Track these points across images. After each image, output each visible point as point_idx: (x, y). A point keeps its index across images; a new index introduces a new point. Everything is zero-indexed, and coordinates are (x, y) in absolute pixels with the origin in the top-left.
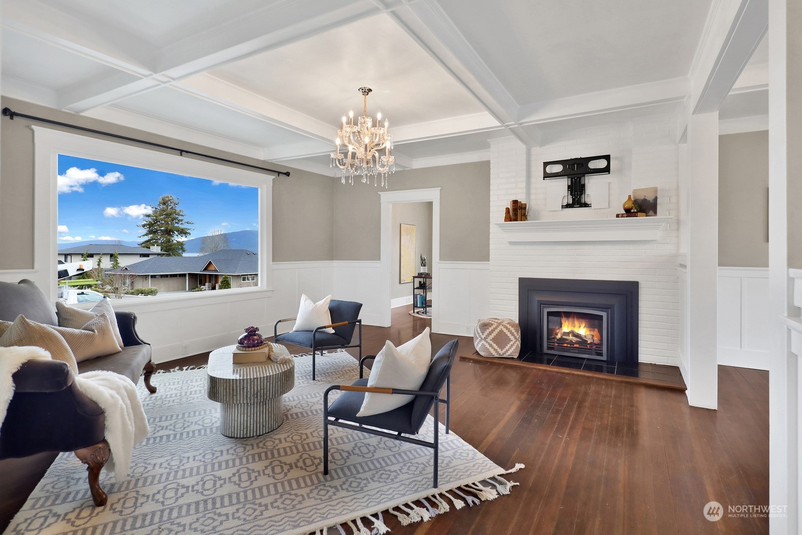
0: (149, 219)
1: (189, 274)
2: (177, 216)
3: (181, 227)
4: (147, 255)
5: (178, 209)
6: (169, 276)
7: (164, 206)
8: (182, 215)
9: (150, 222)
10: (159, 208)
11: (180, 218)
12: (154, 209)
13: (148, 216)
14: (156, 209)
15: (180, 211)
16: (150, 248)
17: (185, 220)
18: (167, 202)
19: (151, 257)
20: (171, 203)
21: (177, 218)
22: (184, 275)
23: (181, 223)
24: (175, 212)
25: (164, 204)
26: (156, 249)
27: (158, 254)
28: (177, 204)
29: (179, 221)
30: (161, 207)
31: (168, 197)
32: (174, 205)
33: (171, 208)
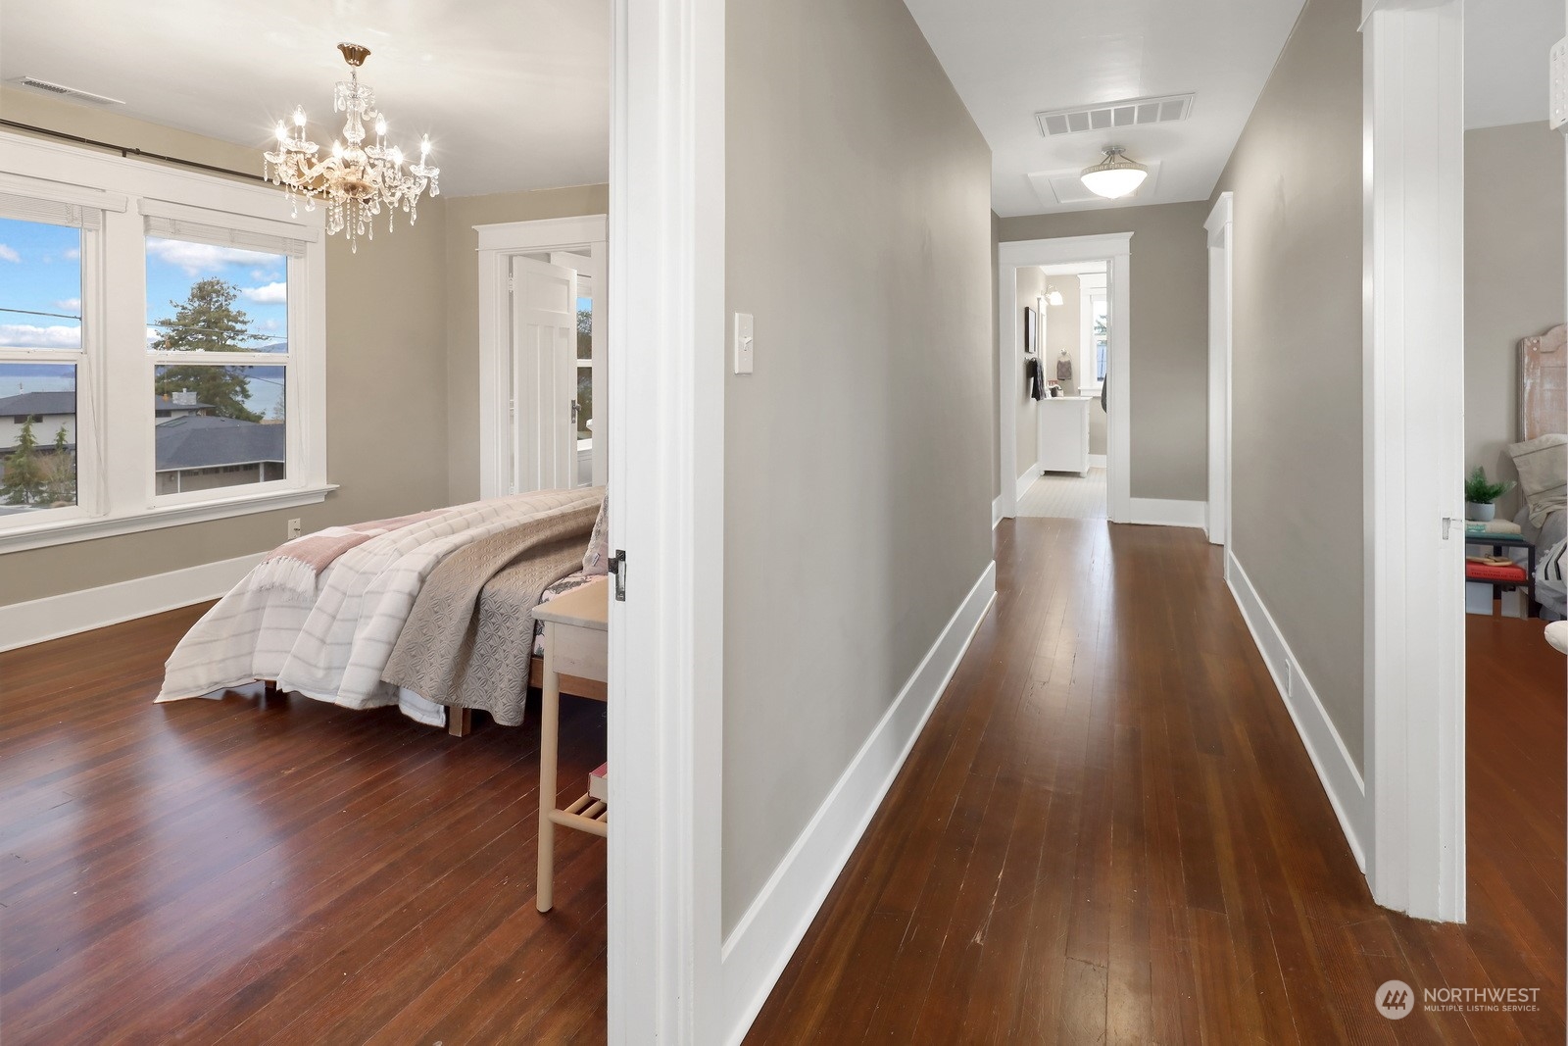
1: (265, 463)
2: (231, 323)
5: (233, 308)
6: (221, 471)
7: (202, 304)
8: (244, 322)
9: (170, 337)
10: (190, 307)
11: (239, 326)
12: (179, 309)
13: (166, 323)
14: (184, 308)
15: (238, 311)
16: (172, 396)
17: (251, 331)
18: (209, 294)
19: (174, 416)
20: (218, 296)
21: (232, 329)
22: (257, 466)
23: (240, 337)
24: (228, 316)
25: (202, 298)
26: (186, 398)
27: (191, 410)
28: (231, 299)
29: (238, 332)
30: (196, 304)
31: (211, 284)
32: (226, 301)
33: (218, 307)
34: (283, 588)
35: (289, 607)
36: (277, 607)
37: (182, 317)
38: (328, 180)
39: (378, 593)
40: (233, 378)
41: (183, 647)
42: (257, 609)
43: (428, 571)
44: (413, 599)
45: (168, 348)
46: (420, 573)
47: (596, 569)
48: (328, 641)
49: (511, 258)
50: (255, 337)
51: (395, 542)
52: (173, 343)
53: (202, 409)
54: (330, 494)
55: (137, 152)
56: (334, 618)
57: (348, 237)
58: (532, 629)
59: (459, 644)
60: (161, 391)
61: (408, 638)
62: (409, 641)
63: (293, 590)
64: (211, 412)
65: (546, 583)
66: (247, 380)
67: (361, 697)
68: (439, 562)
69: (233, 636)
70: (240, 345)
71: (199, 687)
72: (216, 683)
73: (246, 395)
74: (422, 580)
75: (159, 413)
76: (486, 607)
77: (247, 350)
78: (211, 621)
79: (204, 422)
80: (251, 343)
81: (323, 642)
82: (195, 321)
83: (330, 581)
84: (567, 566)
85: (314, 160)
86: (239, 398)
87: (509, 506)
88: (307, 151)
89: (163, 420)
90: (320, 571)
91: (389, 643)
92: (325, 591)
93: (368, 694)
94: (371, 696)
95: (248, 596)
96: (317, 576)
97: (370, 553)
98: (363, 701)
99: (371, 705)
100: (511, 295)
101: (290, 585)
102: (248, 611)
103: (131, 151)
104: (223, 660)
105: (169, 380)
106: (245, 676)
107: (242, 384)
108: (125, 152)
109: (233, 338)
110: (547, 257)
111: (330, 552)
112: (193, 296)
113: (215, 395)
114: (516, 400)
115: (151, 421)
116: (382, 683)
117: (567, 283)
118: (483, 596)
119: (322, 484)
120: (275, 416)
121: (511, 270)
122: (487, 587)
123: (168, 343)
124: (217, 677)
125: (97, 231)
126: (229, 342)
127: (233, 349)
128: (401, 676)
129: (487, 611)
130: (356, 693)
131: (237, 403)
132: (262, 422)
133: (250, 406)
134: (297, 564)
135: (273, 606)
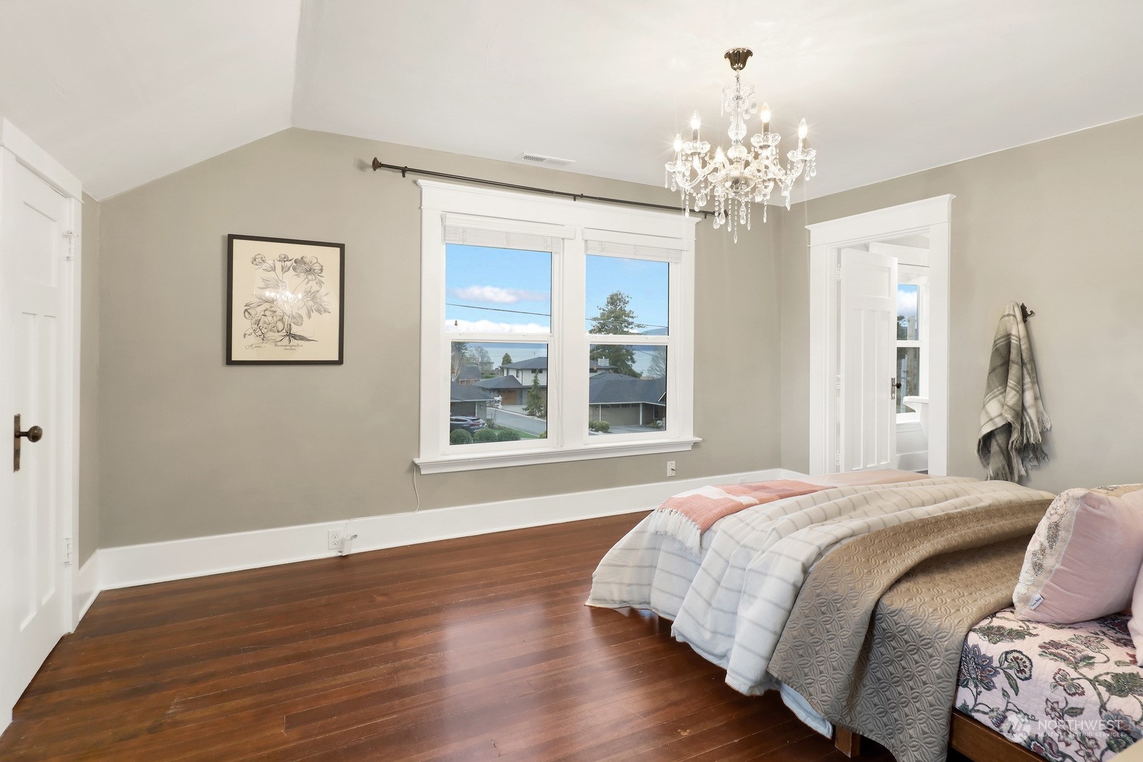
0: (595, 323)
1: (644, 405)
2: (626, 318)
5: (627, 309)
7: (613, 307)
8: (633, 317)
9: (597, 327)
10: (607, 309)
11: (630, 320)
12: (602, 311)
13: (595, 319)
14: (604, 310)
15: (630, 311)
18: (616, 301)
20: (620, 302)
21: (626, 321)
22: (639, 404)
24: (624, 314)
25: (612, 304)
31: (616, 295)
34: (673, 538)
35: (679, 556)
36: (669, 553)
37: (603, 315)
38: (711, 183)
39: (762, 573)
40: (627, 351)
41: (603, 565)
42: (654, 549)
43: (811, 562)
44: (797, 592)
45: (597, 333)
46: (803, 564)
47: (1039, 616)
48: (714, 604)
49: (839, 250)
50: (639, 326)
51: (770, 518)
52: (600, 330)
53: (612, 369)
54: (695, 445)
55: (582, 196)
56: (718, 583)
57: (729, 230)
58: (955, 678)
59: (854, 660)
60: (593, 358)
61: (795, 633)
62: (795, 638)
63: (681, 543)
64: (616, 371)
65: (970, 622)
66: (634, 352)
67: (750, 684)
68: (820, 555)
69: (636, 566)
70: (631, 331)
71: (614, 601)
72: (625, 602)
73: (634, 362)
74: (805, 571)
75: (592, 370)
76: (884, 625)
77: (634, 334)
78: (621, 549)
79: (612, 376)
80: (635, 331)
81: (709, 604)
82: (609, 317)
83: (713, 545)
84: (989, 598)
85: (707, 159)
86: (630, 363)
87: (879, 495)
88: (702, 152)
89: (594, 374)
90: (705, 529)
91: (775, 633)
92: (709, 555)
93: (756, 682)
94: (758, 684)
95: (647, 536)
96: (702, 535)
97: (748, 525)
98: (751, 687)
99: (758, 692)
100: (839, 283)
101: (680, 537)
102: (646, 549)
103: (578, 196)
104: (630, 585)
105: (597, 352)
106: (645, 603)
107: (631, 354)
108: (575, 197)
109: (627, 327)
110: (866, 247)
111: (711, 515)
113: (618, 361)
114: (842, 376)
115: (587, 375)
116: (767, 674)
117: (889, 270)
118: (879, 610)
119: (690, 437)
120: (648, 374)
121: (839, 261)
122: (886, 601)
123: (597, 330)
124: (626, 598)
125: (559, 253)
126: (625, 329)
127: (627, 333)
128: (789, 674)
129: (884, 630)
130: (744, 677)
131: (629, 365)
132: (641, 378)
133: (636, 368)
134: (685, 519)
135: (666, 552)
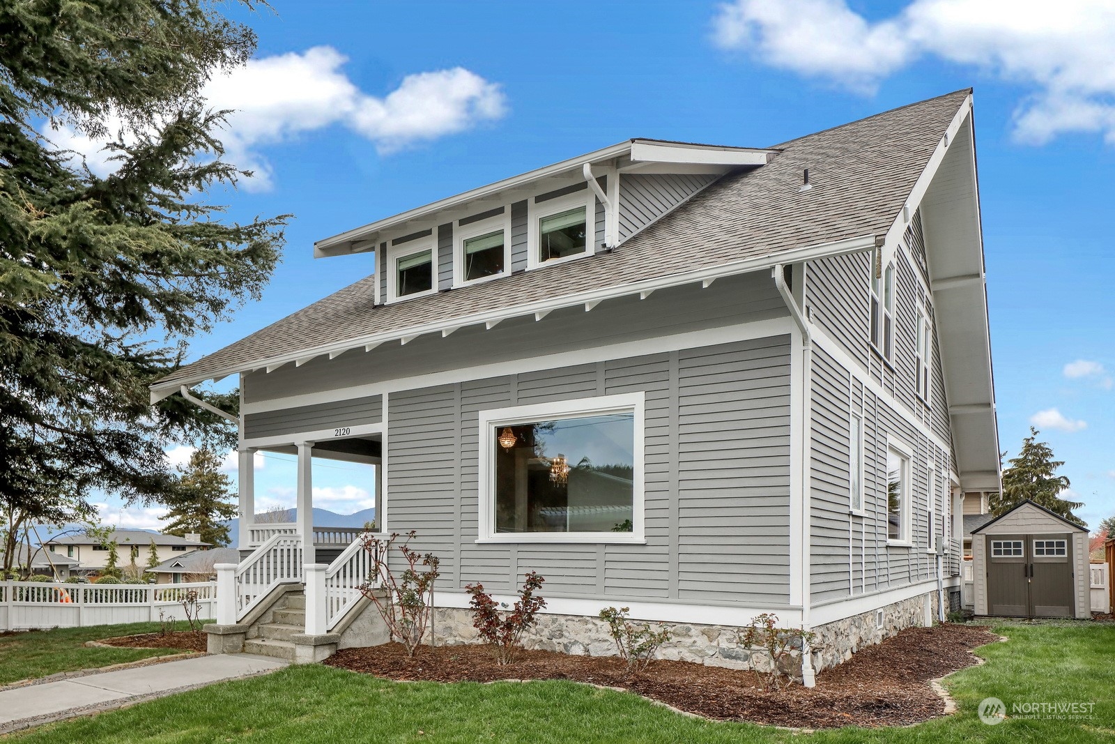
3: (225, 502)
4: (183, 548)
16: (184, 536)
19: (188, 550)
23: (224, 495)
26: (194, 538)
27: (198, 547)
28: (217, 465)
29: (221, 492)
30: (193, 470)
32: (214, 467)
33: (208, 472)
112: (192, 463)
